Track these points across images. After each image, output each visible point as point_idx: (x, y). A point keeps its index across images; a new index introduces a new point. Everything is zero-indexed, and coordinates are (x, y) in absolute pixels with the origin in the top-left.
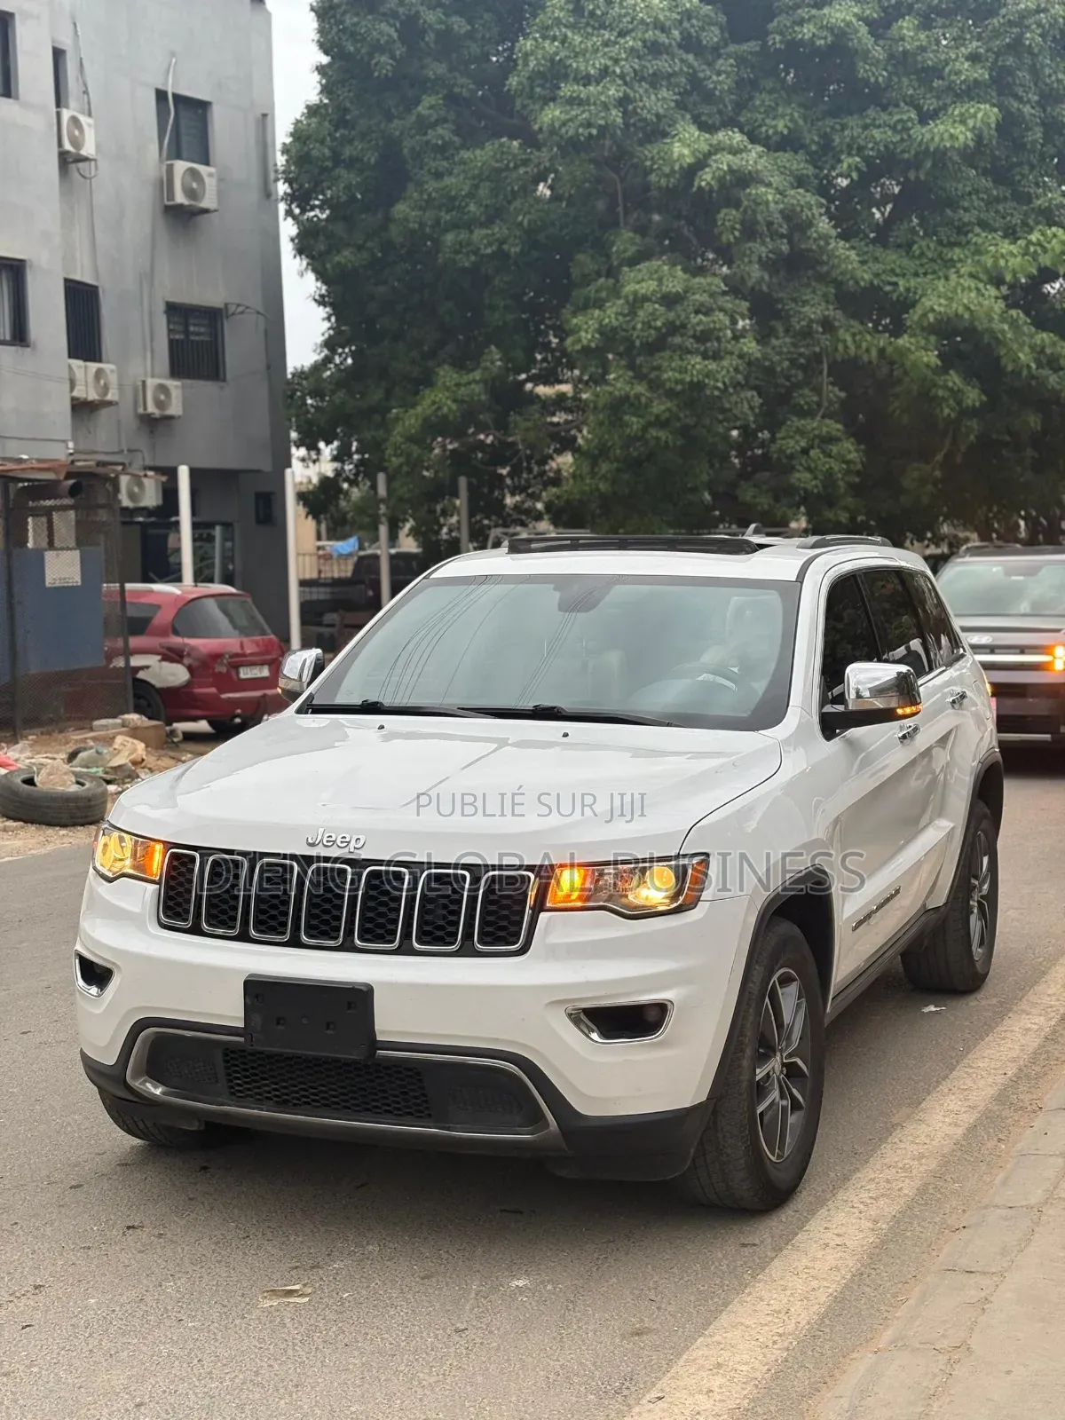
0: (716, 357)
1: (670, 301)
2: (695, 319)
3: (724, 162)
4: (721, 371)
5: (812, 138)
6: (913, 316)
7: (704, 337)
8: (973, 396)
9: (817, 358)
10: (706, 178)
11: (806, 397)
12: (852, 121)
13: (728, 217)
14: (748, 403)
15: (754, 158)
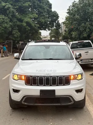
0: (8, 24)
1: (3, 19)
2: (5, 21)
3: (7, 6)
4: (8, 26)
5: (14, 4)
6: (24, 21)
7: (6, 22)
8: (29, 28)
9: (15, 25)
10: (6, 7)
11: (15, 28)
12: (17, 3)
13: (8, 11)
14: (10, 29)
15: (10, 6)
